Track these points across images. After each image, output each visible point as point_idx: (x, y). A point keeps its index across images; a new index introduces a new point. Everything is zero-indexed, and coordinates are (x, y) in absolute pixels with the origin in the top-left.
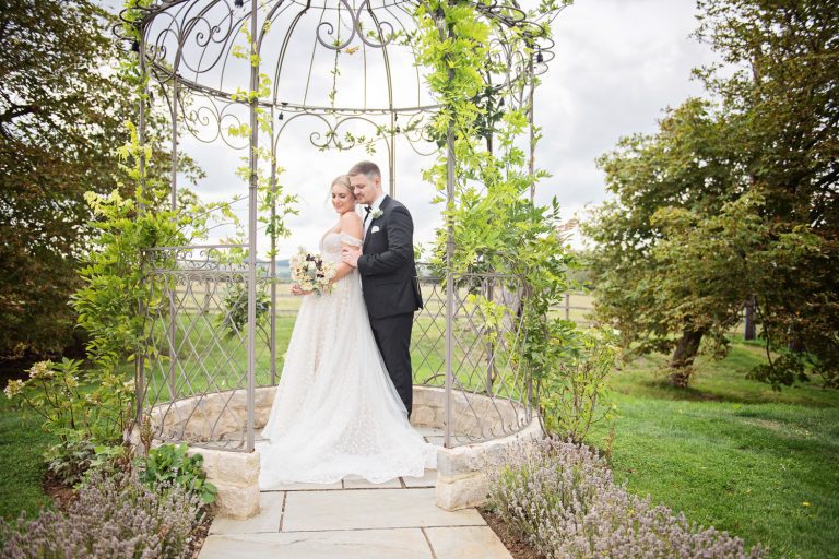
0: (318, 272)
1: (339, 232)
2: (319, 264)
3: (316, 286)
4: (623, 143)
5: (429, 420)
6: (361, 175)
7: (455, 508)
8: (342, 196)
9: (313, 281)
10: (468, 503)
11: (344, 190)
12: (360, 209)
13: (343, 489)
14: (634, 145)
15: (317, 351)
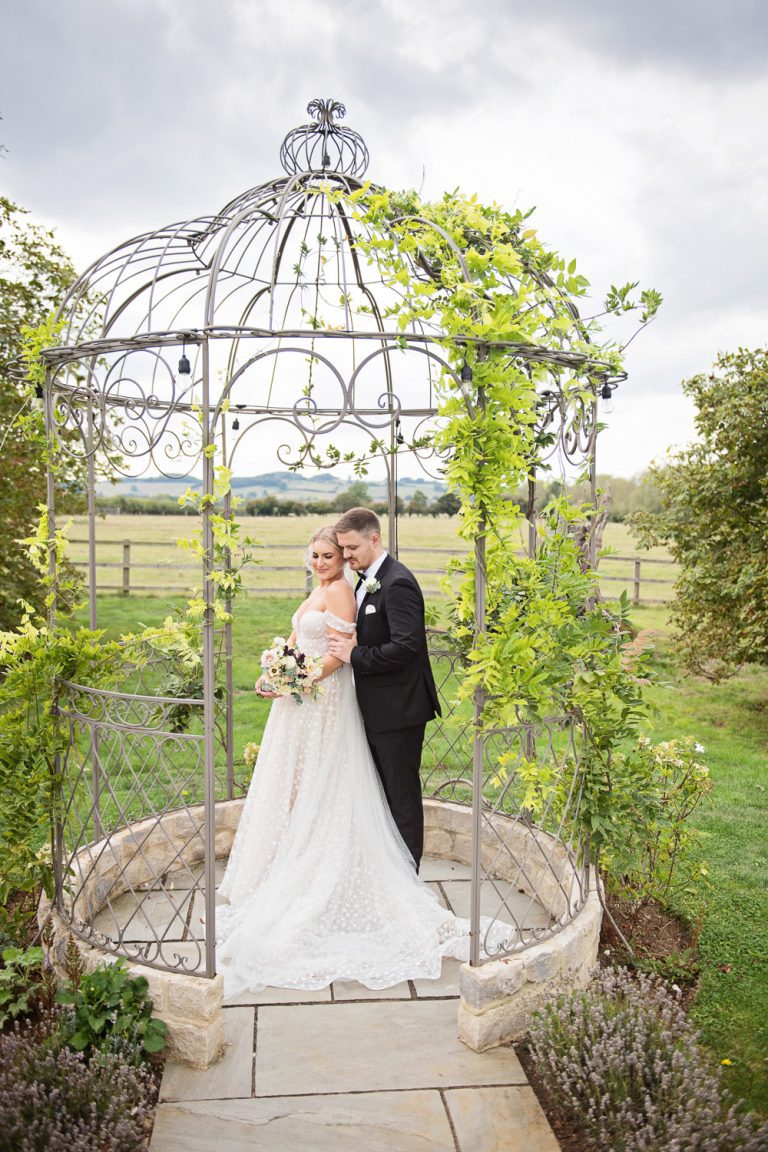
0: (299, 671)
1: (323, 610)
2: (301, 659)
3: (296, 691)
4: (723, 363)
5: (445, 848)
6: (353, 533)
7: (484, 1049)
8: (327, 556)
9: (293, 684)
10: (501, 1039)
11: (329, 548)
12: (350, 576)
13: (333, 1002)
14: (739, 366)
15: (295, 777)
